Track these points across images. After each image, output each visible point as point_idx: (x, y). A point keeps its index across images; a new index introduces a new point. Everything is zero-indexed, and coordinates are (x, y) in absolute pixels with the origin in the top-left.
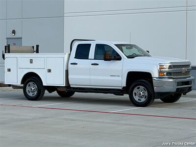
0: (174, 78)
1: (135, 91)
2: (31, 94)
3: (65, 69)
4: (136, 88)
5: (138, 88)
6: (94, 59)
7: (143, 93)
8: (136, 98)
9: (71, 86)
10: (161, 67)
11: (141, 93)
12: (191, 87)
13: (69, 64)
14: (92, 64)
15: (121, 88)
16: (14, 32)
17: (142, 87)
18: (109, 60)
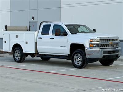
0: (101, 49)
1: (75, 57)
2: (17, 58)
3: (35, 42)
4: (76, 55)
5: (77, 55)
6: (52, 35)
7: (80, 59)
8: (76, 62)
9: (39, 53)
10: (91, 40)
11: (79, 58)
12: (118, 55)
13: (38, 38)
14: (50, 38)
15: (67, 55)
16: (33, 18)
17: (79, 55)
18: (59, 35)
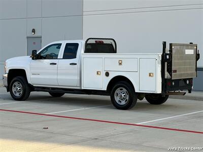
16: (34, 31)
